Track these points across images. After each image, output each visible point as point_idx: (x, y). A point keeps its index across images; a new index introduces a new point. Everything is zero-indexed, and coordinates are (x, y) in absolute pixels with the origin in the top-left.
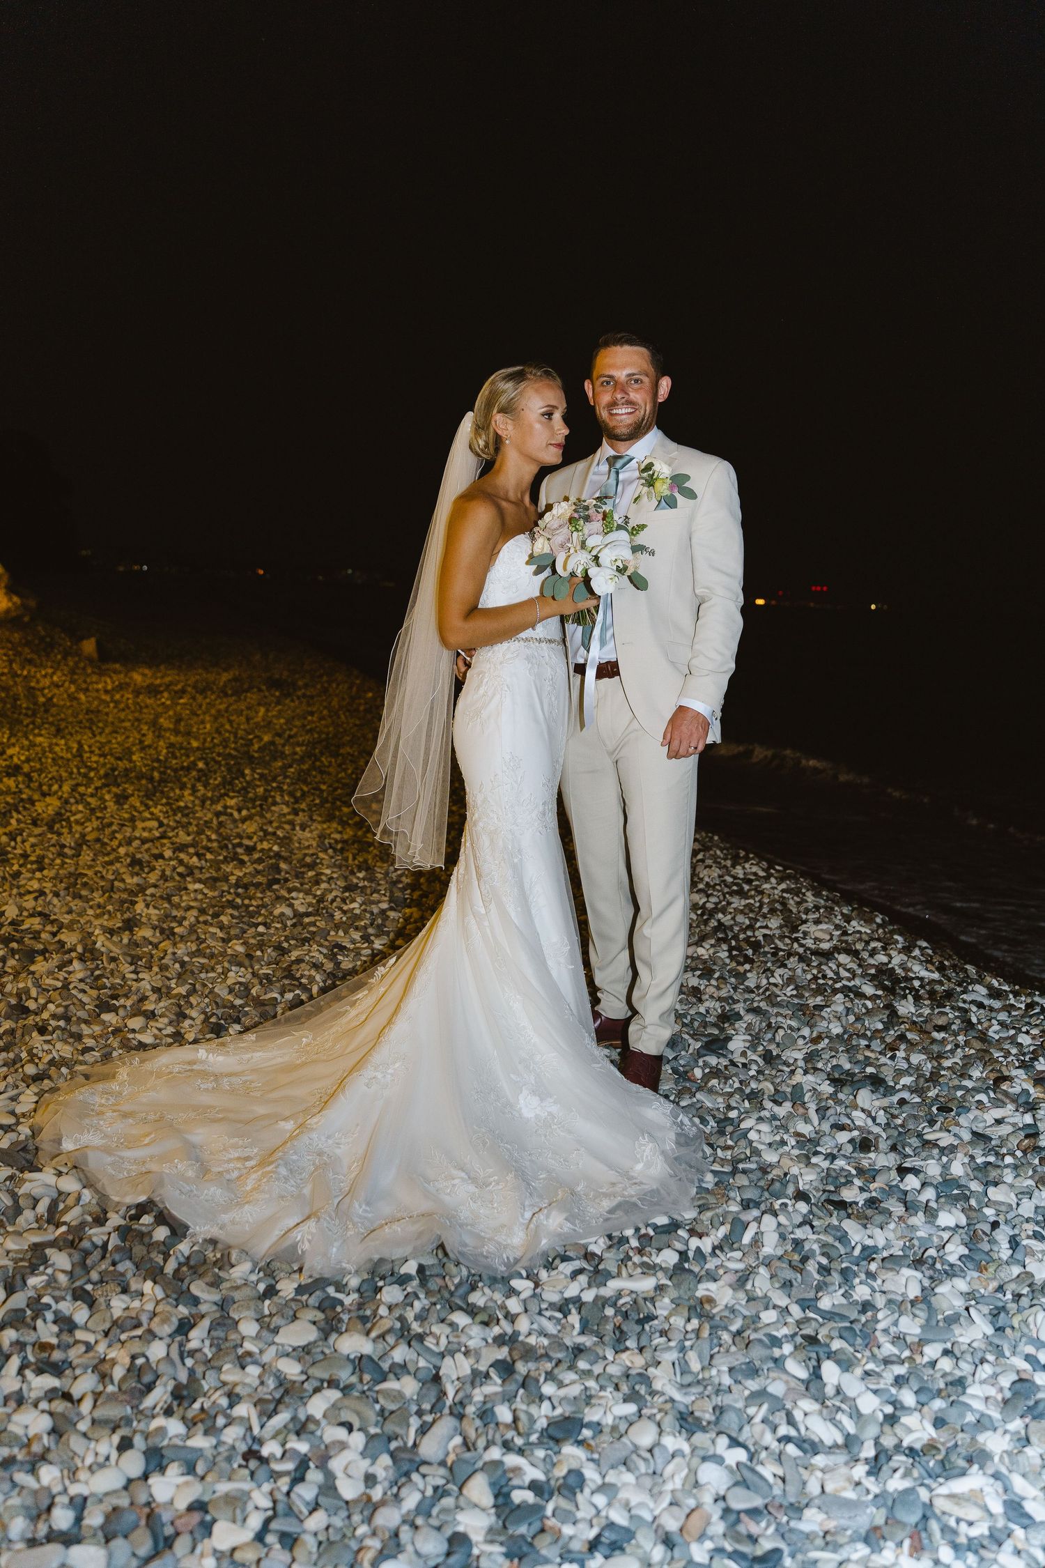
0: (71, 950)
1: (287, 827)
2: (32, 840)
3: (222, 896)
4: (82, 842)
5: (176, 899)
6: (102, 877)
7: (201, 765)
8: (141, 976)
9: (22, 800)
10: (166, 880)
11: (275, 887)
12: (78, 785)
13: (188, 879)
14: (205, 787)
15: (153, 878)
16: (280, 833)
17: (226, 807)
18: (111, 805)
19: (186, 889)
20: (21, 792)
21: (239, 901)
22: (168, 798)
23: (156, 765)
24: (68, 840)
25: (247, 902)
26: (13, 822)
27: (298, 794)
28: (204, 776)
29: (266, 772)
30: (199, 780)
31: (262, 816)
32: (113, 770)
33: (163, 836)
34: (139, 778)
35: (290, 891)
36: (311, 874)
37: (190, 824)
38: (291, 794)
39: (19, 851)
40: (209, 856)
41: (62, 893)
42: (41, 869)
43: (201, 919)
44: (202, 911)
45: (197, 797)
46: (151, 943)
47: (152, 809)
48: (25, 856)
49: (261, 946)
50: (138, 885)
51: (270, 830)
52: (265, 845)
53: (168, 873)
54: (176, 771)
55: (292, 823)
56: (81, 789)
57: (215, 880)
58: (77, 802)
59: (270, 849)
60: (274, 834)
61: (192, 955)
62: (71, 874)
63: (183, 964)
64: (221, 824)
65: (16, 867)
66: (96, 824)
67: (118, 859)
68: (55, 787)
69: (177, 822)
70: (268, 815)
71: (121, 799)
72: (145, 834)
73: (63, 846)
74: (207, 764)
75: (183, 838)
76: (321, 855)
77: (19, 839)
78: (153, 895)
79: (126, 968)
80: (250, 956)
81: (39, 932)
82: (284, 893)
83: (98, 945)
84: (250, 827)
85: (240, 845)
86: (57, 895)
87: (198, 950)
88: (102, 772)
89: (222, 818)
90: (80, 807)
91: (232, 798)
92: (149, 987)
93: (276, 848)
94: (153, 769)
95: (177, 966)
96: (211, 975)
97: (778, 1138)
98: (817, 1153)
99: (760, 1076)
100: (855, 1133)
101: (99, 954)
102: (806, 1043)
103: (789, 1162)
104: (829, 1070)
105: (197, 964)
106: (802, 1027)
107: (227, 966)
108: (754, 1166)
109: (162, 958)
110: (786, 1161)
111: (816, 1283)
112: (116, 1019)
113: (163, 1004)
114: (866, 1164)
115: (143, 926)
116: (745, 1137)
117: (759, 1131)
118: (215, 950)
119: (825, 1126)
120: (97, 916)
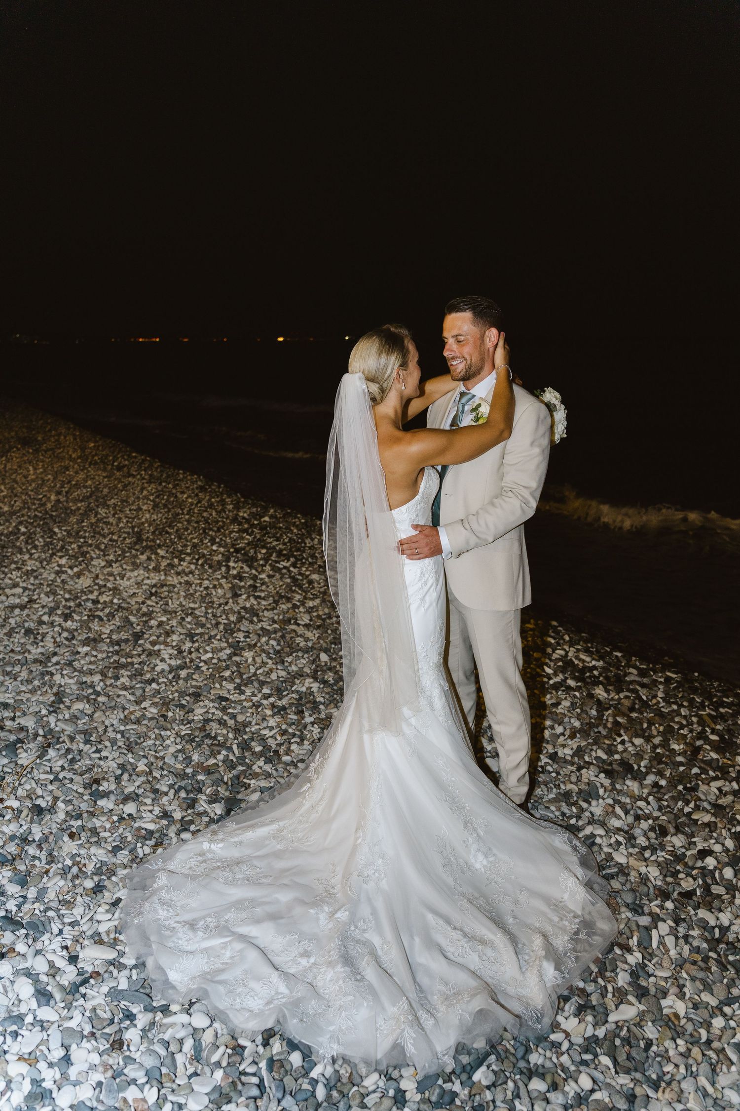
8: (104, 754)
15: (50, 646)
25: (129, 660)
53: (58, 640)
61: (123, 722)
63: (122, 733)
67: (13, 630)
78: (59, 664)
79: (87, 748)
80: (164, 716)
83: (52, 725)
87: (125, 717)
92: (115, 765)
95: (119, 736)
96: (150, 742)
97: (613, 840)
98: (644, 849)
99: (559, 777)
100: (650, 821)
101: (57, 735)
102: (566, 739)
103: (636, 862)
104: (594, 762)
105: (132, 732)
106: (556, 726)
107: (156, 731)
108: (616, 870)
109: (105, 731)
110: (633, 862)
111: (725, 981)
112: (111, 806)
113: (137, 784)
114: (672, 849)
115: (71, 697)
116: (593, 844)
117: (601, 837)
118: (138, 714)
119: (630, 819)
120: (33, 692)
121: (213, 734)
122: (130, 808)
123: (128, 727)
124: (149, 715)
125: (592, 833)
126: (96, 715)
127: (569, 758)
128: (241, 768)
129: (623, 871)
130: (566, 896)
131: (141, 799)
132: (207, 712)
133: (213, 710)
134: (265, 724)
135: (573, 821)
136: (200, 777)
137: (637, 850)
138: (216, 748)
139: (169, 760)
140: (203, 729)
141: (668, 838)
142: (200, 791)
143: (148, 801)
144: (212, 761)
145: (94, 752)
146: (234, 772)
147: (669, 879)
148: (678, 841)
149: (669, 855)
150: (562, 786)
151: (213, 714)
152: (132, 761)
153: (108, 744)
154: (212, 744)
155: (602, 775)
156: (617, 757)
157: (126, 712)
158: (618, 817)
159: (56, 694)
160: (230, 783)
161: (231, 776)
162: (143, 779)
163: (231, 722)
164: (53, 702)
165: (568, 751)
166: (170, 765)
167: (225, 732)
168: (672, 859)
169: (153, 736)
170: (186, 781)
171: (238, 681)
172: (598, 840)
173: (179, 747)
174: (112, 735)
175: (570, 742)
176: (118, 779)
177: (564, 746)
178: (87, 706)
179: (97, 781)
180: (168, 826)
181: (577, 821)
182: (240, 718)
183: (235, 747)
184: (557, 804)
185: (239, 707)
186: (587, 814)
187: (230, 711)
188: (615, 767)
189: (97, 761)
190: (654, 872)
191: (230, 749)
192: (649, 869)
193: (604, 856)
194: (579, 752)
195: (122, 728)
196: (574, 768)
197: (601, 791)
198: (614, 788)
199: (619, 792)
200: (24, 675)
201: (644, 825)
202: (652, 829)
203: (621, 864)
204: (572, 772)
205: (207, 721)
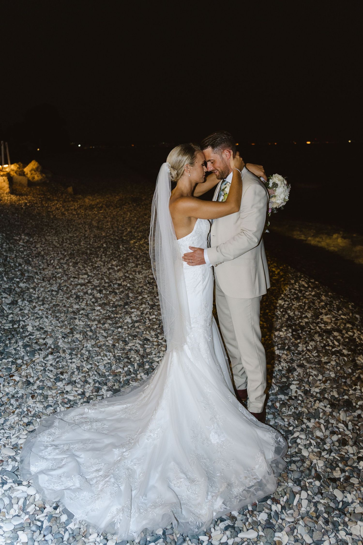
0: (49, 348)
1: (133, 273)
2: (42, 289)
3: (106, 313)
4: (59, 288)
5: (90, 315)
6: (65, 306)
7: (105, 245)
8: (73, 360)
9: (40, 269)
10: (88, 306)
11: (126, 307)
12: (61, 259)
13: (96, 304)
14: (105, 256)
15: (83, 305)
16: (131, 277)
17: (112, 265)
18: (72, 268)
19: (94, 310)
20: (40, 265)
21: (113, 315)
22: (92, 262)
23: (88, 247)
24: (55, 288)
26: (36, 280)
27: (138, 256)
28: (106, 250)
29: (128, 246)
30: (103, 253)
31: (125, 269)
32: (73, 250)
33: (89, 282)
34: (83, 254)
35: (132, 308)
36: (140, 297)
37: (99, 274)
38: (136, 257)
39: (36, 296)
40: (104, 292)
41: (49, 317)
42: (43, 304)
43: (98, 326)
44: (99, 322)
45: (102, 262)
46: (79, 341)
47: (86, 268)
48: (38, 298)
49: (118, 340)
50: (77, 309)
51: (127, 275)
52: (125, 283)
53: (88, 302)
54: (95, 248)
55: (134, 271)
56: (62, 261)
57: (105, 304)
58: (59, 268)
59: (126, 286)
60: (129, 277)
61: (93, 346)
62: (54, 305)
63: (89, 351)
64: (110, 274)
65: (34, 304)
66: (65, 278)
67: (71, 296)
68: (52, 261)
69: (94, 274)
70: (127, 268)
71: (75, 264)
72: (83, 281)
73: (53, 291)
74: (107, 245)
75: (96, 282)
76: (145, 287)
77: (37, 290)
78: (82, 314)
79: (68, 357)
80: (114, 345)
81: (38, 339)
82: (129, 309)
83: (59, 344)
84: (120, 274)
85: (116, 283)
86: (47, 317)
87: (96, 344)
88: (69, 253)
89: (111, 271)
90: (60, 270)
91: (115, 261)
92: (75, 367)
93: (128, 285)
94: (88, 249)
95: (87, 353)
97: (308, 442)
98: (324, 450)
99: (302, 404)
100: (340, 436)
101: (59, 349)
102: (321, 383)
103: (313, 457)
104: (330, 398)
105: (95, 351)
106: (320, 375)
107: (105, 352)
108: (299, 459)
109: (82, 349)
110: (311, 456)
111: (323, 530)
112: (62, 386)
113: (79, 377)
114: (344, 454)
115: (77, 331)
116: (295, 442)
117: (301, 439)
118: (102, 343)
119: (328, 433)
120: (61, 327)
121: (130, 357)
122: (68, 388)
123: (94, 349)
124: (107, 344)
125: (298, 436)
126: (83, 341)
127: (315, 394)
128: (133, 375)
129: (303, 460)
130: (257, 467)
131: (77, 384)
132: (134, 346)
133: (137, 345)
134: (158, 355)
135: (291, 428)
136: (110, 378)
137: (319, 450)
138: (127, 364)
139: (102, 368)
140: (127, 354)
141: (346, 447)
142: (106, 384)
143: (79, 386)
144: (120, 370)
145: (70, 359)
146: (128, 377)
147: (329, 470)
148: (351, 449)
149: (339, 457)
150: (300, 409)
151: (136, 347)
152: (84, 365)
153: (79, 356)
154: (127, 362)
155: (329, 406)
156: (346, 397)
157: (98, 341)
158: (321, 430)
159: (71, 329)
160: (123, 382)
161: (125, 379)
162: (84, 374)
163: (141, 352)
164: (68, 333)
165: (317, 390)
166: (100, 370)
167: (136, 356)
168: (339, 459)
169: (102, 355)
170: (102, 378)
171: (158, 331)
172: (299, 441)
173: (109, 361)
174: (83, 351)
175: (322, 384)
176: (73, 373)
177: (317, 387)
178: (82, 336)
179: (62, 373)
180: (80, 399)
181: (294, 429)
182: (148, 350)
183: (136, 365)
184: (289, 418)
185: (151, 344)
186: (304, 426)
187: (146, 346)
188: (341, 403)
189: (69, 364)
190: (320, 464)
191: (133, 365)
192: (319, 461)
193: (297, 450)
194: (323, 392)
195: (91, 349)
196: (312, 400)
197: (321, 415)
198: (331, 414)
199: (333, 417)
200: (63, 319)
201: (335, 438)
202: (338, 441)
203: (305, 456)
204: (311, 401)
205: (130, 350)
